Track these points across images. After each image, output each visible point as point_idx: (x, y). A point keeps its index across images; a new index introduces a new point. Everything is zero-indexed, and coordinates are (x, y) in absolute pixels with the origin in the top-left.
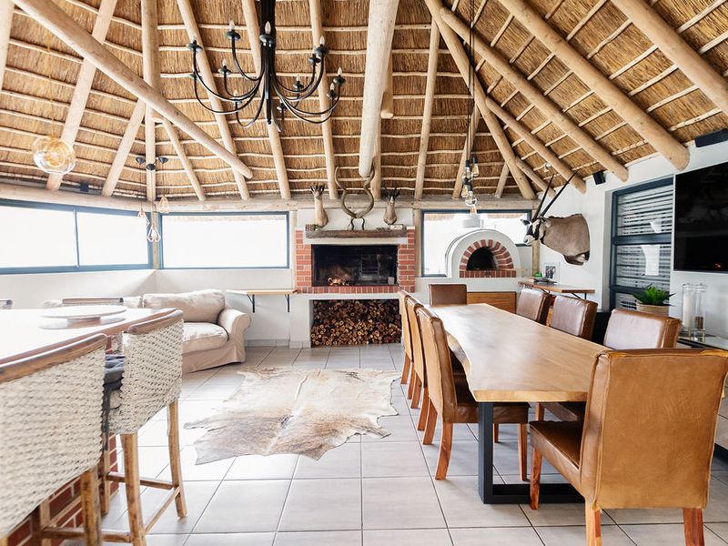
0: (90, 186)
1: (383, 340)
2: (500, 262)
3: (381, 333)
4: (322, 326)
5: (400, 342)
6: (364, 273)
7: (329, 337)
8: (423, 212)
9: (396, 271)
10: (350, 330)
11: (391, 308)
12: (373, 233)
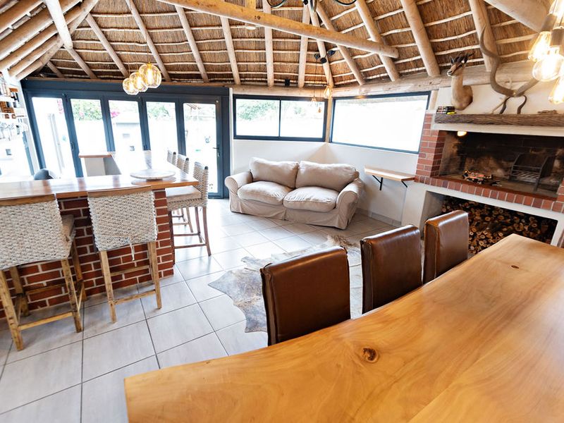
0: (291, 81)
12: (530, 119)
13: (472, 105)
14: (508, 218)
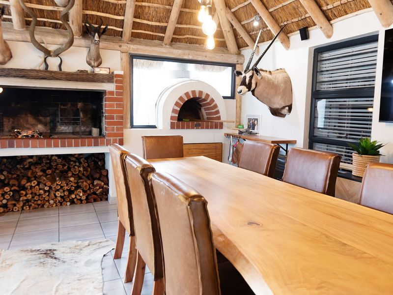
1: (86, 199)
2: (208, 114)
3: (84, 192)
4: (7, 189)
5: (107, 199)
6: (62, 124)
7: (18, 201)
8: (133, 57)
9: (100, 121)
10: (45, 191)
11: (96, 163)
12: (74, 76)
13: (12, 60)
14: (65, 165)
